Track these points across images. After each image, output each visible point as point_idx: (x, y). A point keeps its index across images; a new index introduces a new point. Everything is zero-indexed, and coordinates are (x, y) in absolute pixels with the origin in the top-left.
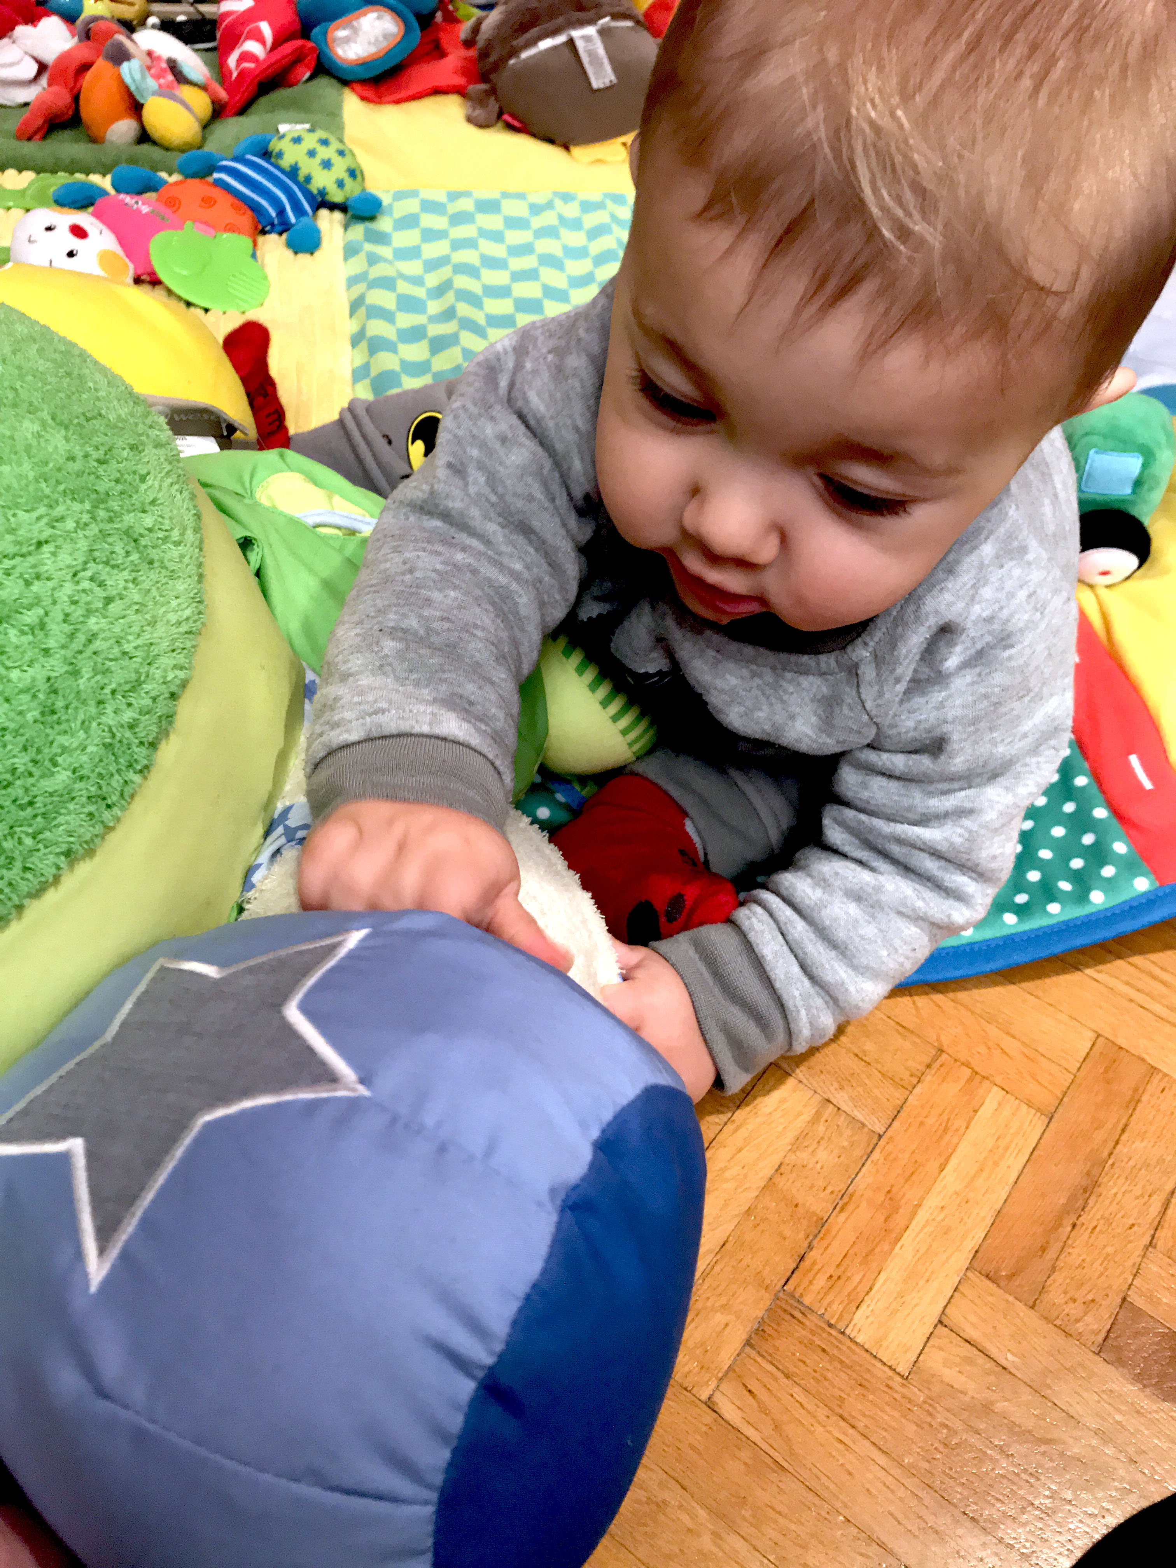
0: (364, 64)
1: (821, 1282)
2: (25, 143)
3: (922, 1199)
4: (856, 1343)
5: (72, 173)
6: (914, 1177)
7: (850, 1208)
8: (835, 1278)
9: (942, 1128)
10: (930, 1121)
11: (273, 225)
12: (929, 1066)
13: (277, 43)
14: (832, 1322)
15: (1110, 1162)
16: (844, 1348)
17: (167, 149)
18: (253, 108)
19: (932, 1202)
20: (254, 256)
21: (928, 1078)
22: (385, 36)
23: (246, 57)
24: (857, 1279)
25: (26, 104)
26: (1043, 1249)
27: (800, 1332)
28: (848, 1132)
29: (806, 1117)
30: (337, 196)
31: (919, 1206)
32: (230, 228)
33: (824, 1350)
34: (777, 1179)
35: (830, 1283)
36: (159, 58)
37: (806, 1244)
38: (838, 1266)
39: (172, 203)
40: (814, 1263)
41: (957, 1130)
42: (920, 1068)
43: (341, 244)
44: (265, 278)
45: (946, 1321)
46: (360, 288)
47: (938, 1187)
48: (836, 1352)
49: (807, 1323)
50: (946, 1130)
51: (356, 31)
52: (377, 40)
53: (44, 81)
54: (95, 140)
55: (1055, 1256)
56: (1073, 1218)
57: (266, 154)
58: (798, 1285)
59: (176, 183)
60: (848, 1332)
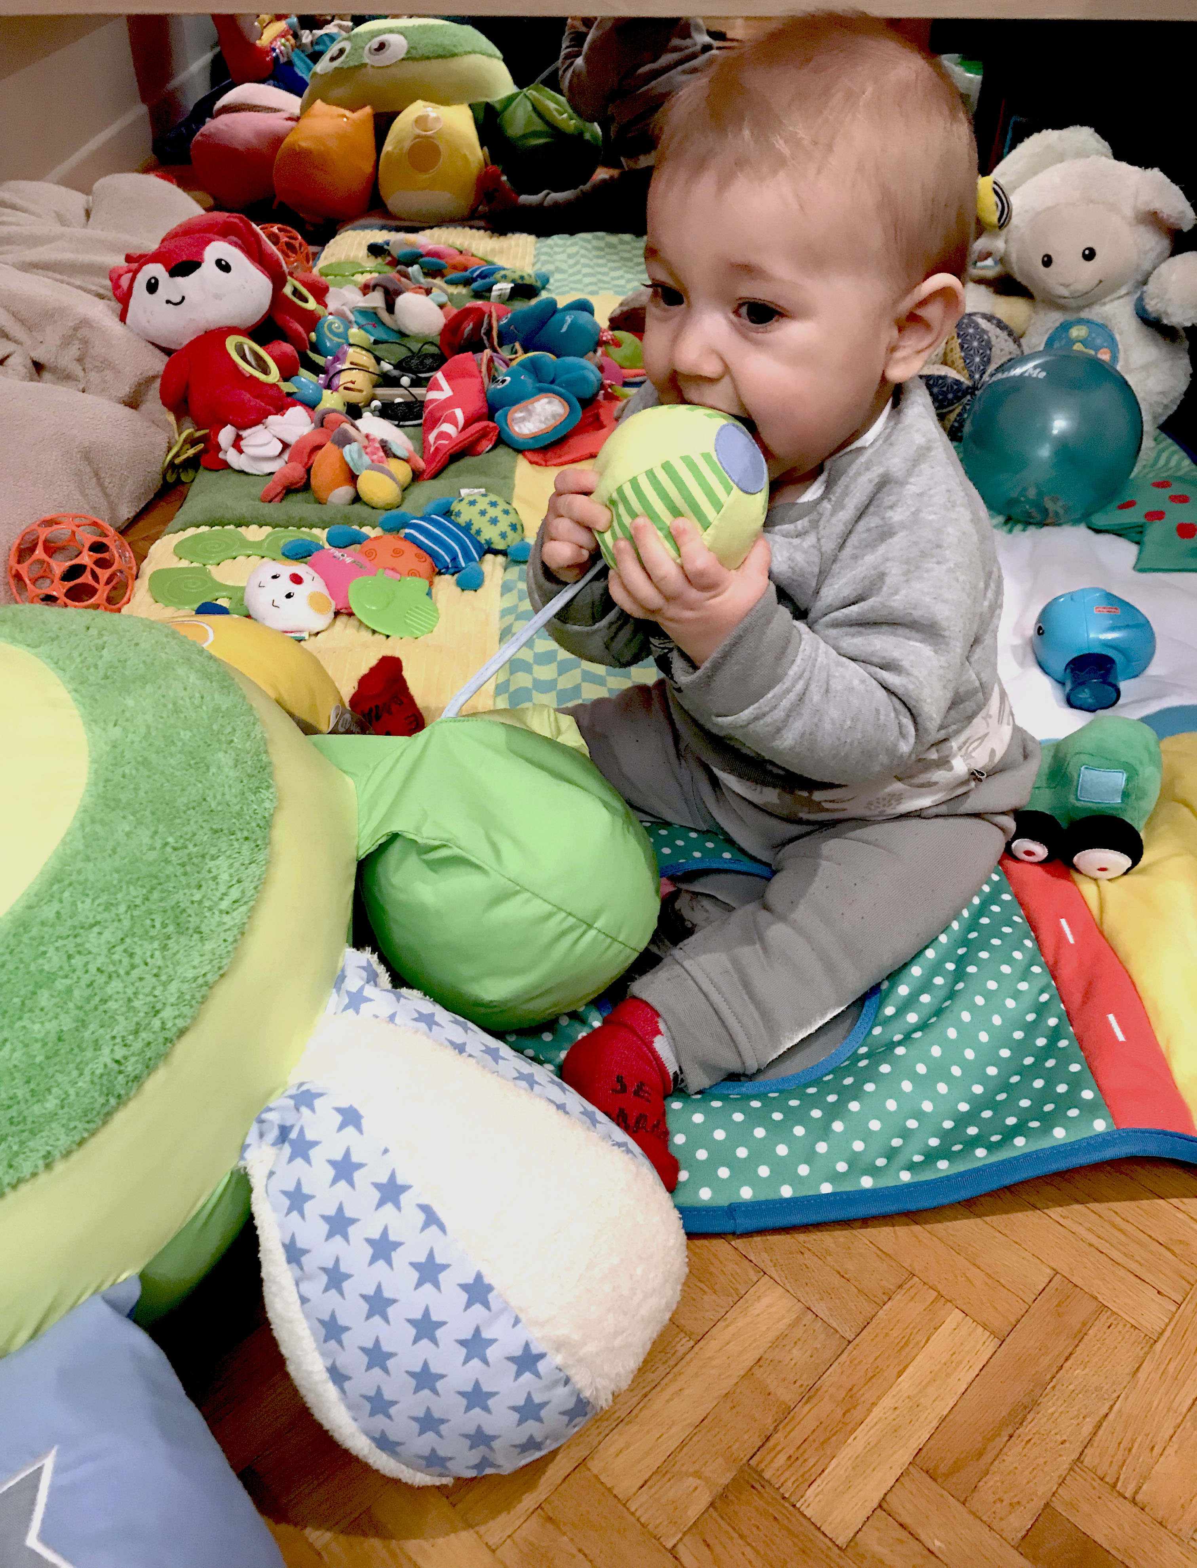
0: (535, 437)
1: (781, 1459)
2: (266, 504)
3: (879, 1398)
4: (805, 1516)
5: (299, 527)
6: (874, 1380)
7: (814, 1401)
8: (793, 1459)
9: (904, 1340)
10: (895, 1333)
11: (447, 568)
12: (900, 1287)
13: (468, 423)
14: (787, 1496)
15: (1051, 1385)
16: (794, 1520)
17: (373, 508)
18: (444, 475)
19: (887, 1402)
20: (429, 594)
21: (898, 1297)
22: (554, 416)
23: (442, 435)
24: (812, 1462)
25: (271, 474)
26: (980, 1454)
27: (759, 1502)
28: (822, 1337)
29: (787, 1321)
30: (500, 545)
31: (874, 1404)
32: (412, 573)
33: (775, 1518)
34: (756, 1371)
35: (789, 1463)
36: (374, 440)
37: (772, 1428)
38: (798, 1448)
39: (370, 554)
40: (777, 1445)
41: (917, 1343)
42: (891, 1287)
43: (500, 582)
44: (436, 610)
45: (884, 1505)
46: (510, 619)
47: (894, 1390)
48: (786, 1522)
49: (766, 1495)
50: (907, 1344)
51: (530, 413)
52: (546, 419)
53: (286, 456)
54: (320, 502)
55: (990, 1461)
56: (1010, 1431)
57: (447, 513)
58: (761, 1462)
59: (376, 538)
60: (798, 1505)
